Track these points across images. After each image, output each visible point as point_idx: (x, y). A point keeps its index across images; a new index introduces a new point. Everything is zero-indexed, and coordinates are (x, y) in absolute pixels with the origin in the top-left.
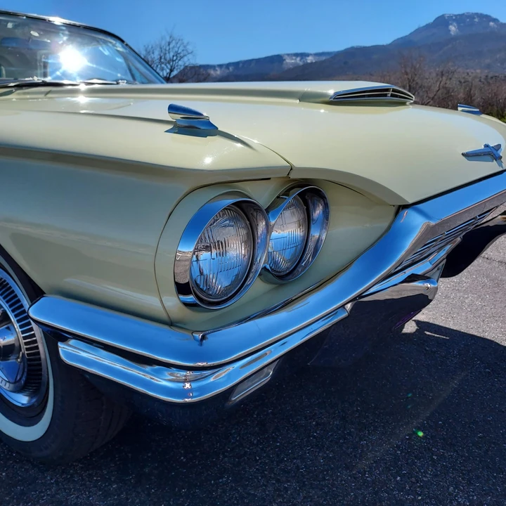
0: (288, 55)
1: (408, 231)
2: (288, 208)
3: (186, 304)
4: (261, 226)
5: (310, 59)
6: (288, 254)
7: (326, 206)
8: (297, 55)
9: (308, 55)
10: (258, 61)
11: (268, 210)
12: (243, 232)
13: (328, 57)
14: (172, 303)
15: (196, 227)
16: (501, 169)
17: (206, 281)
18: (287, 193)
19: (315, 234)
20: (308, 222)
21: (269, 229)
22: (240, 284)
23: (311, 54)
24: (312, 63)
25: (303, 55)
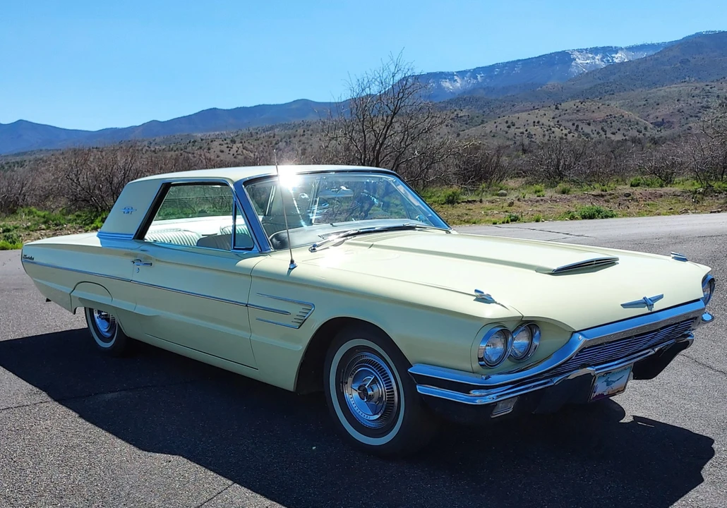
0: (580, 51)
1: (576, 343)
2: (522, 331)
3: (481, 365)
4: (510, 338)
5: (618, 58)
6: (522, 350)
7: (540, 331)
8: (595, 51)
9: (616, 50)
10: (527, 63)
11: (513, 332)
12: (503, 340)
13: (651, 53)
14: (476, 365)
15: (487, 338)
16: (650, 311)
17: (490, 358)
18: (521, 325)
19: (536, 343)
20: (532, 337)
21: (513, 339)
22: (500, 360)
23: (621, 49)
24: (622, 63)
25: (607, 51)
